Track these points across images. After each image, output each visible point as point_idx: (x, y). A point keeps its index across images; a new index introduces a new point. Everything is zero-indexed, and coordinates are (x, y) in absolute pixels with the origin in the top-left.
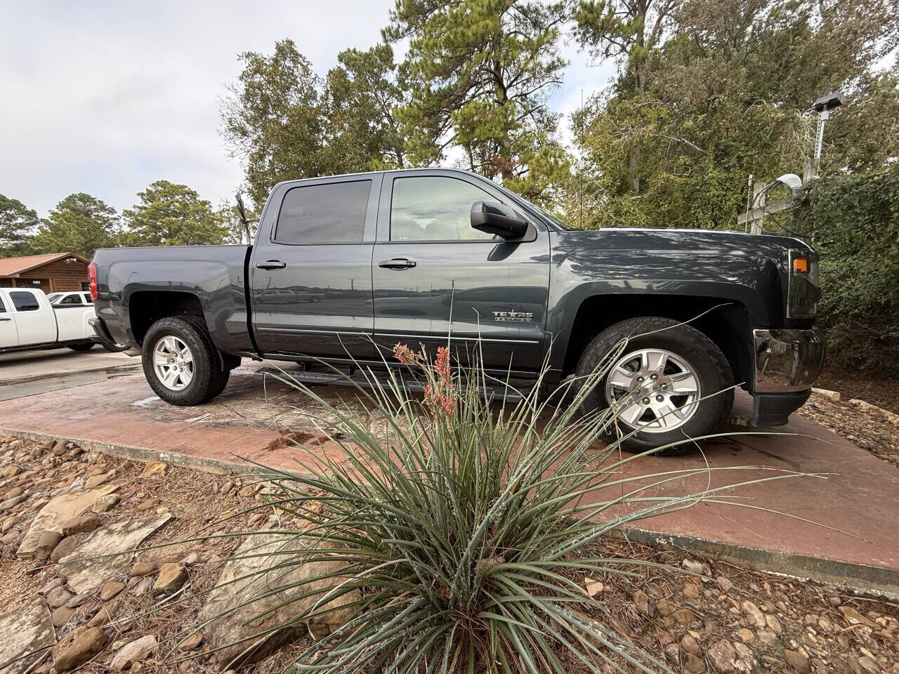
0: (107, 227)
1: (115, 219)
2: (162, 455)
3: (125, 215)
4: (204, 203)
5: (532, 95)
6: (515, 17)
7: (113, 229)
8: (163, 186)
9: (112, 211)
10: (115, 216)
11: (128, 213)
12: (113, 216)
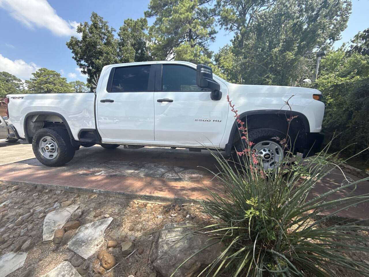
0: (17, 87)
1: (21, 84)
2: (95, 191)
3: (26, 83)
4: (64, 79)
5: (203, 43)
6: (197, 12)
7: (20, 88)
8: (44, 71)
9: (20, 81)
10: (21, 83)
11: (27, 82)
12: (20, 83)
